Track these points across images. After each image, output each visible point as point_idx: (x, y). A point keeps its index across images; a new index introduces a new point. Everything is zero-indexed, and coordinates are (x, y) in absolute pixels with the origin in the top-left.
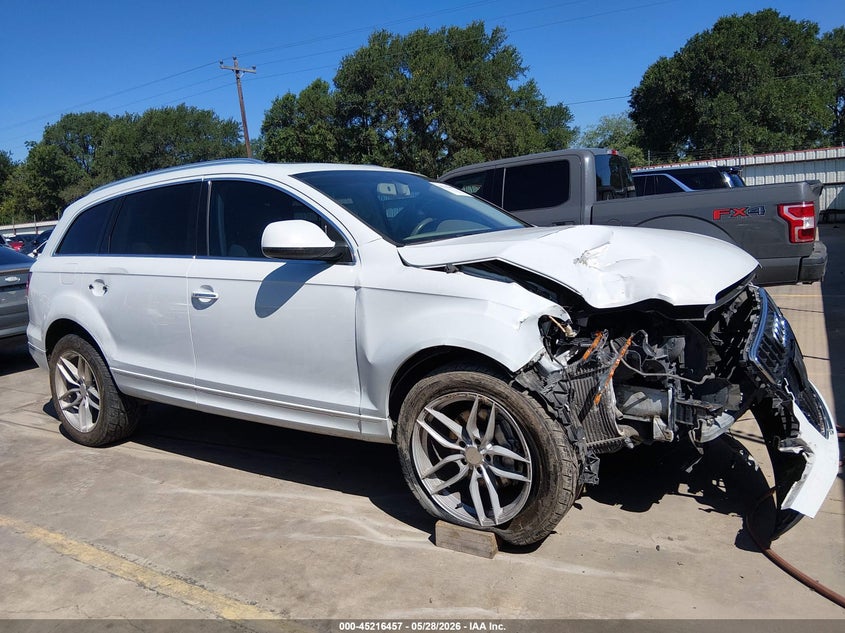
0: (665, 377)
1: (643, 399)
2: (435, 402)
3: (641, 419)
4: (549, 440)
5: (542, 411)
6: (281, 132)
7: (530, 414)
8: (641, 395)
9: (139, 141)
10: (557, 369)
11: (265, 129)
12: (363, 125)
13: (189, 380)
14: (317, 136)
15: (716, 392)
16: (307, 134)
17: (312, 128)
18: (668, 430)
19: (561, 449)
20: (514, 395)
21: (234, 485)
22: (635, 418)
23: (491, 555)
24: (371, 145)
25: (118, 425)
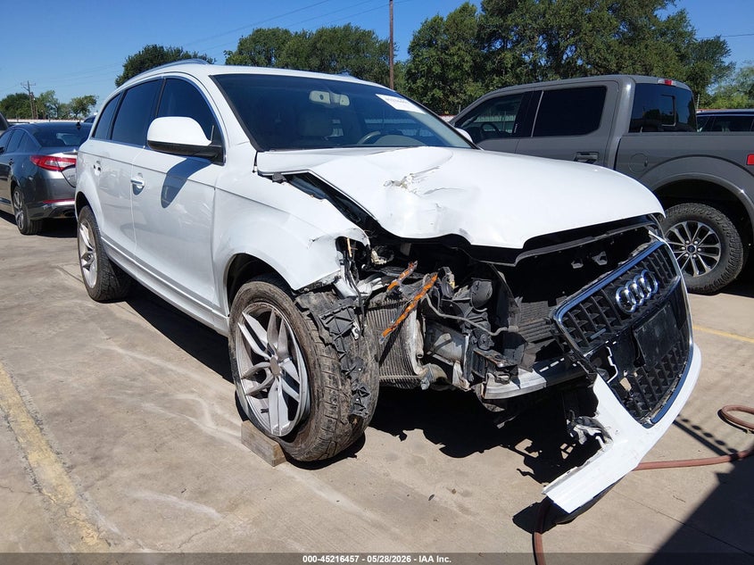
0: (463, 322)
1: (449, 341)
2: (249, 309)
3: (447, 362)
4: (314, 364)
5: (315, 334)
6: (425, 52)
7: (304, 335)
8: (448, 337)
9: (308, 56)
10: (353, 294)
11: (411, 49)
12: (503, 48)
13: (131, 255)
14: (456, 57)
15: (515, 348)
16: (447, 54)
17: (453, 50)
18: (463, 379)
19: (326, 375)
20: (295, 312)
21: (154, 352)
22: (443, 360)
23: (275, 463)
24: (506, 68)
25: (110, 286)
